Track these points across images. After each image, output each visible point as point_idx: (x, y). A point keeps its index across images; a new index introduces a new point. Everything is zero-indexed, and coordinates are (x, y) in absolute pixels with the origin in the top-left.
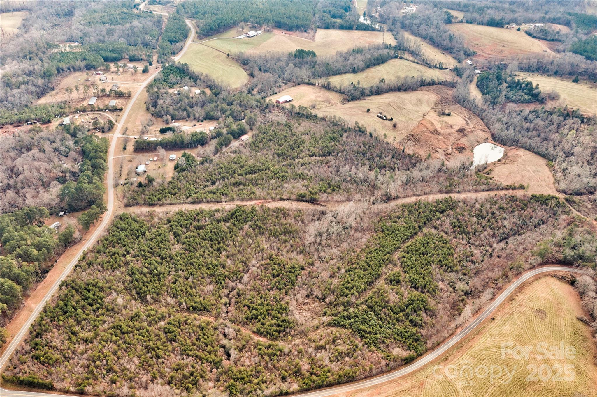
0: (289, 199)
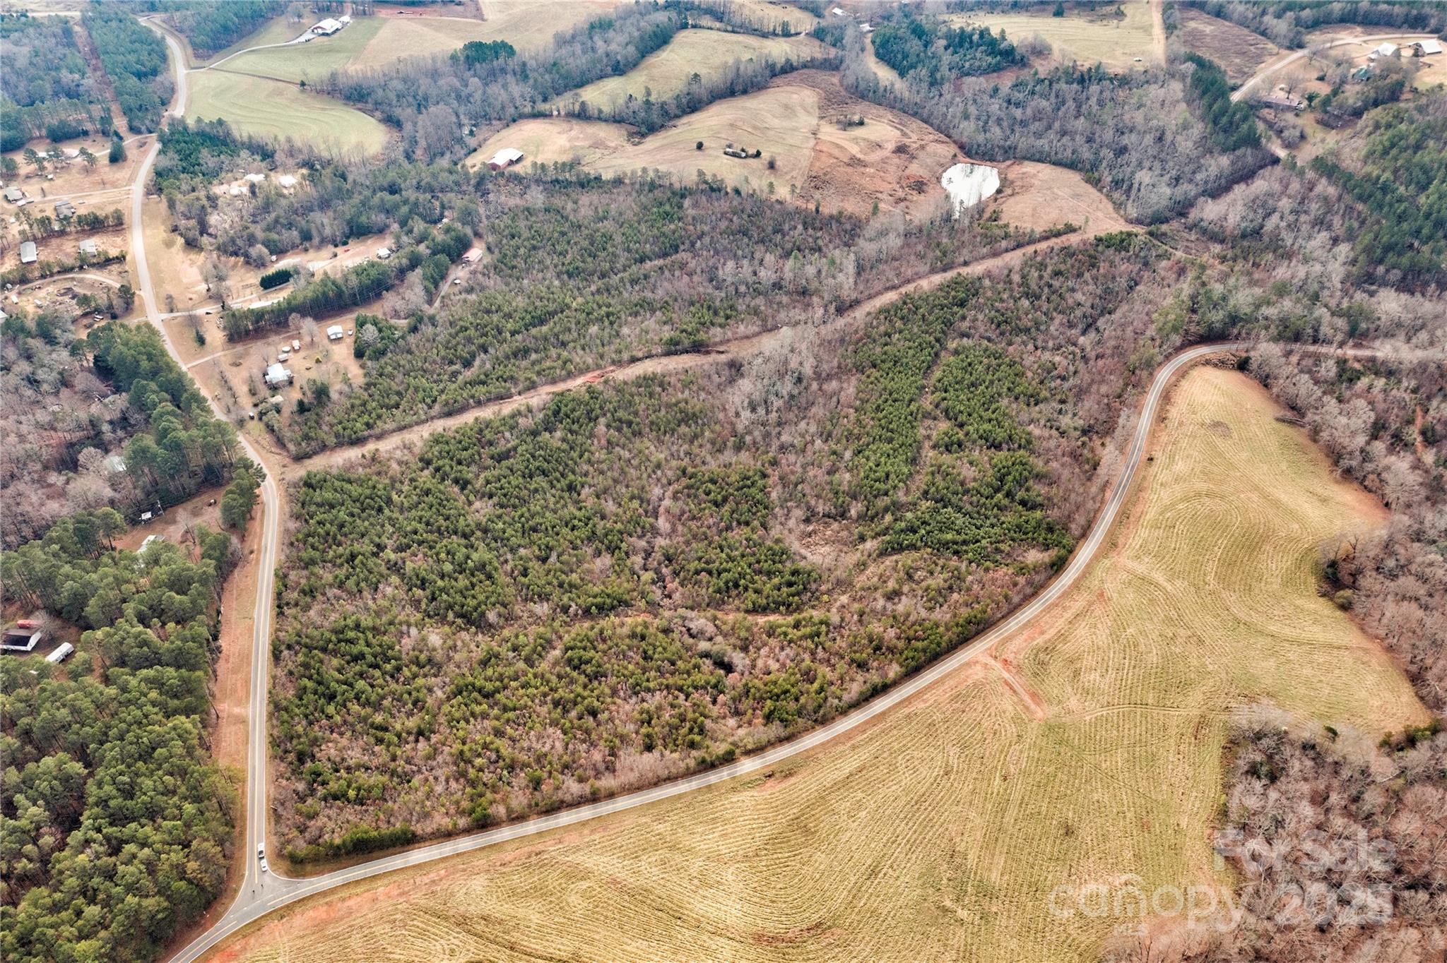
0: (649, 356)
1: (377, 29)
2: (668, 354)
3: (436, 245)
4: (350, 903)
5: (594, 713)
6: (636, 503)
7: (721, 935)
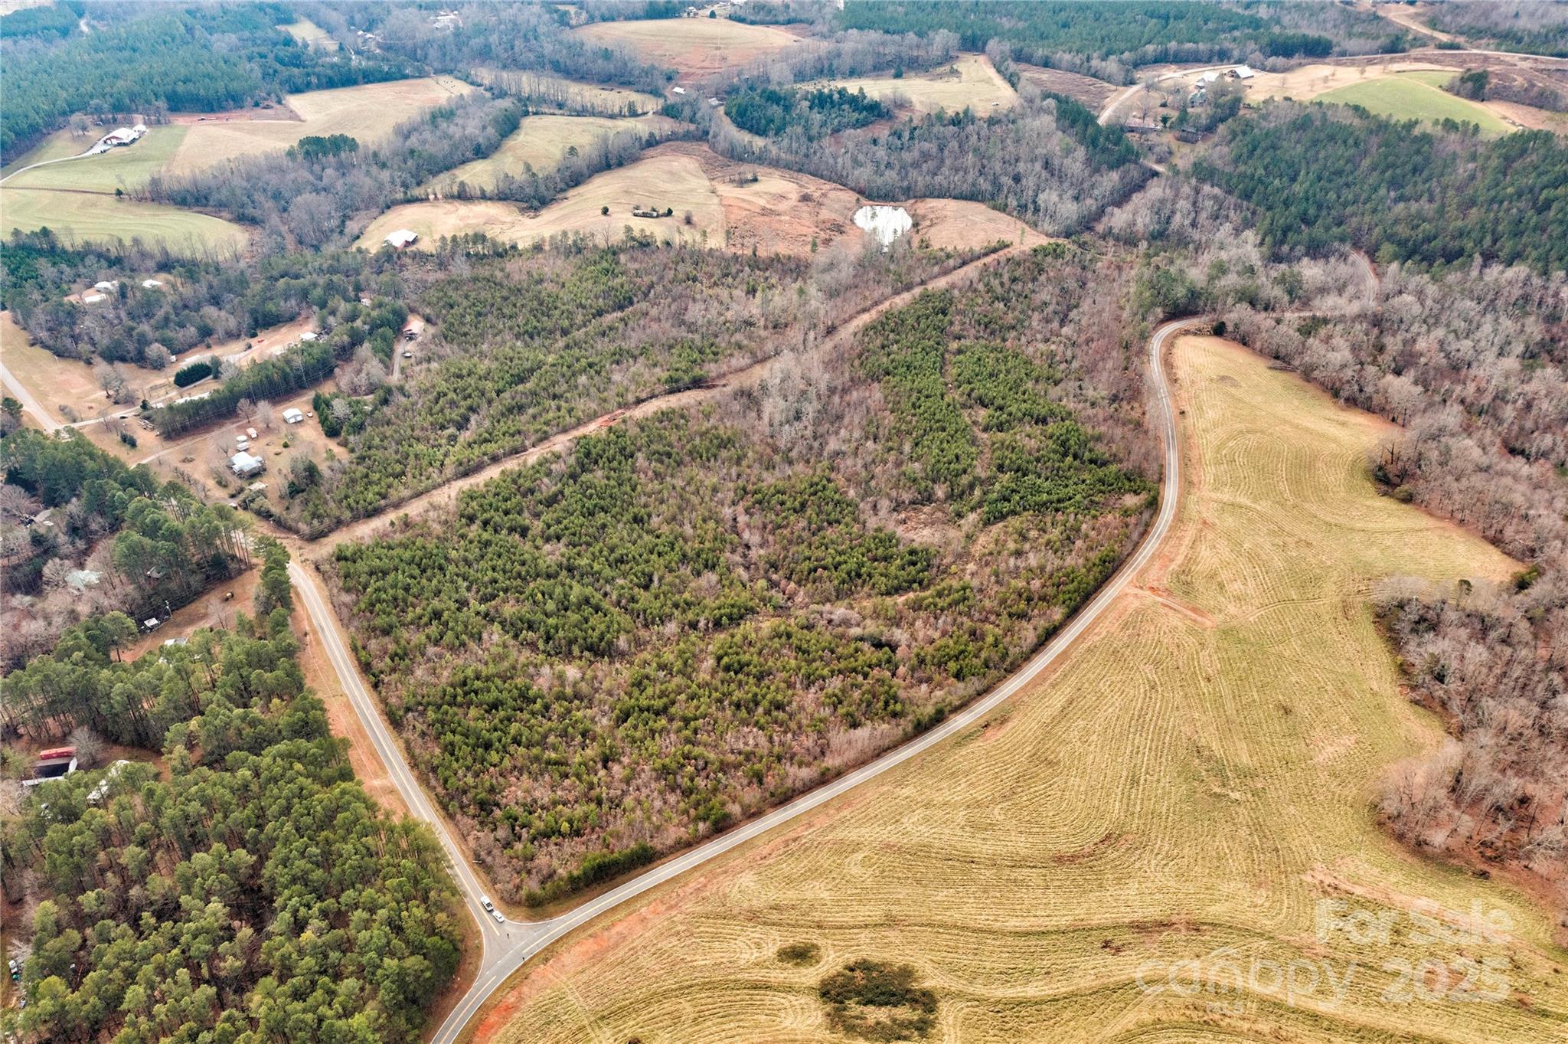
1: (182, 137)
2: (671, 392)
3: (373, 320)
4: (619, 928)
5: (779, 707)
6: (712, 524)
7: (1021, 866)
